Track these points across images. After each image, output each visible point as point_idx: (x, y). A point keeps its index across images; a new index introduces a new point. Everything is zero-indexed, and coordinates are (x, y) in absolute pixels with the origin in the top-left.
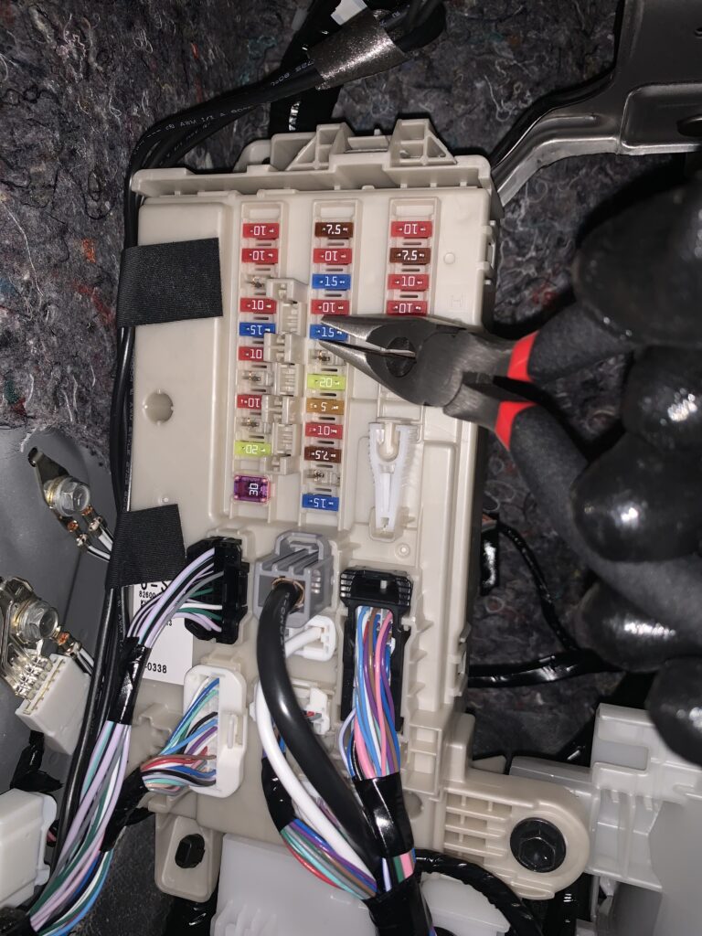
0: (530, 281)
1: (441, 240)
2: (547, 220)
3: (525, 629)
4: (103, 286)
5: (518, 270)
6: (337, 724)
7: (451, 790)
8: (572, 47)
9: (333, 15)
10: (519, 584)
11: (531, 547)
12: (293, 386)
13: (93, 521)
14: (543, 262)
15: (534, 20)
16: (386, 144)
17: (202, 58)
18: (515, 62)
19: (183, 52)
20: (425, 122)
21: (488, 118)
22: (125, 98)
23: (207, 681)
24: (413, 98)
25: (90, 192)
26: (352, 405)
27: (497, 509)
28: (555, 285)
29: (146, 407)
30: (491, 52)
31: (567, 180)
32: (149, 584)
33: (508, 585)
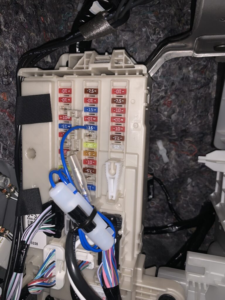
0: (163, 97)
1: (130, 95)
2: (168, 76)
3: (163, 212)
4: (11, 108)
5: (159, 94)
6: (97, 266)
7: (137, 284)
8: (176, 15)
9: (90, 10)
10: (161, 197)
11: (164, 184)
12: (78, 146)
13: (12, 188)
14: (167, 91)
15: (163, 6)
16: (109, 59)
17: (45, 22)
18: (156, 21)
19: (38, 20)
20: (123, 51)
21: (147, 41)
22: (16, 40)
23: (51, 250)
24: (121, 35)
25: (4, 76)
26: (100, 153)
27: (153, 172)
28: (171, 98)
29: (27, 153)
30: (148, 18)
31: (175, 62)
32: (30, 215)
33: (157, 197)
